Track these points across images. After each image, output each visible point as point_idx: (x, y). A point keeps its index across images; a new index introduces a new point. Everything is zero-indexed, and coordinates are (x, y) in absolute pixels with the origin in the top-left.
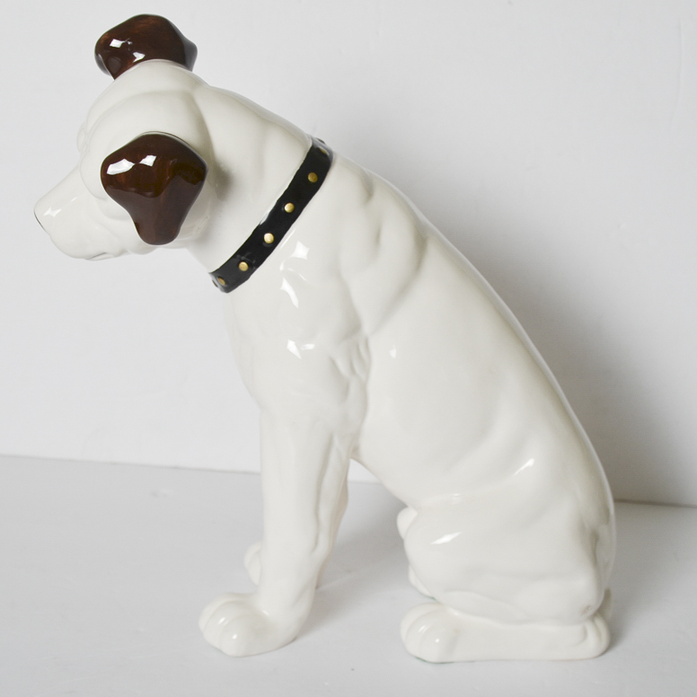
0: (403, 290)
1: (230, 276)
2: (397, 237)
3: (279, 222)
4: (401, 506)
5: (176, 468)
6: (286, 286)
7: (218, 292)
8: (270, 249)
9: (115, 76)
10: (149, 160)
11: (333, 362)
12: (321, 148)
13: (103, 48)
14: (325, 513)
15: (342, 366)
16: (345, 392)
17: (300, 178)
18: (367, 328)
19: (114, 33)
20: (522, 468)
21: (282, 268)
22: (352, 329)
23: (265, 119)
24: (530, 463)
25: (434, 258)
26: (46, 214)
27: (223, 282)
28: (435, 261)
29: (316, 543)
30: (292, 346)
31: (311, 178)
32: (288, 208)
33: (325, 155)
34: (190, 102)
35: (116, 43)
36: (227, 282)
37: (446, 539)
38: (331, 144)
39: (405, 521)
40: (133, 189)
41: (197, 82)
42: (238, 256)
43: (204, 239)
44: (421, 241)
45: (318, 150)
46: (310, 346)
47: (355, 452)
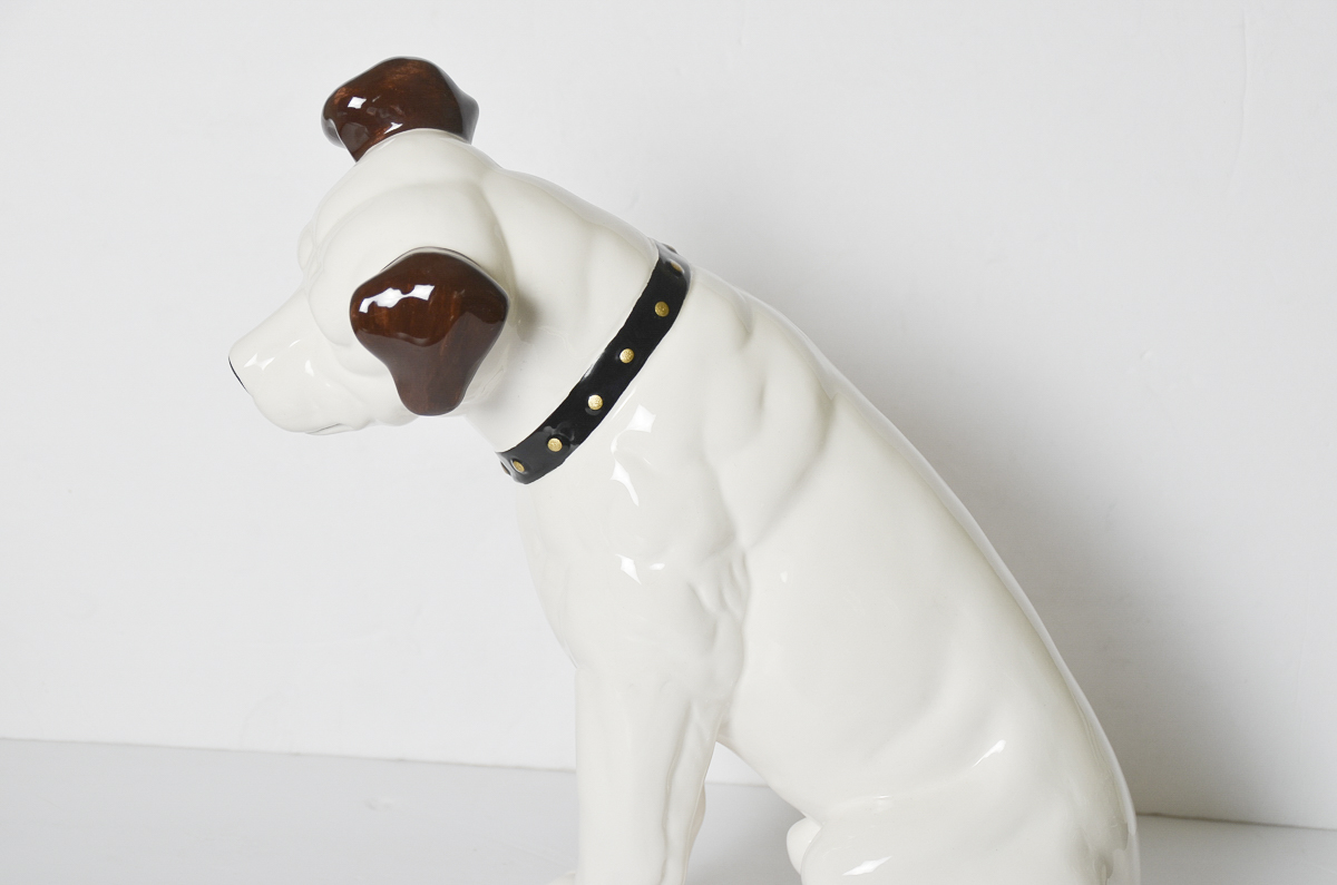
0: (801, 478)
1: (533, 459)
2: (790, 397)
3: (610, 377)
4: (796, 816)
5: (401, 761)
6: (620, 474)
7: (510, 481)
8: (596, 418)
9: (357, 154)
10: (422, 292)
11: (693, 592)
12: (673, 262)
13: (336, 110)
14: (676, 827)
15: (707, 596)
16: (711, 636)
17: (642, 309)
18: (744, 538)
19: (353, 87)
20: (987, 755)
21: (613, 448)
22: (722, 539)
23: (588, 219)
24: (999, 746)
25: (847, 429)
26: (249, 364)
27: (520, 468)
28: (848, 432)
29: (663, 875)
30: (628, 565)
31: (660, 309)
32: (625, 356)
33: (679, 273)
34: (478, 197)
35: (356, 103)
36: (526, 468)
37: (868, 867)
38: (686, 255)
39: (799, 841)
40: (402, 335)
41: (484, 164)
42: (548, 428)
43: (495, 403)
44: (826, 405)
45: (669, 265)
46: (659, 566)
47: (723, 732)
